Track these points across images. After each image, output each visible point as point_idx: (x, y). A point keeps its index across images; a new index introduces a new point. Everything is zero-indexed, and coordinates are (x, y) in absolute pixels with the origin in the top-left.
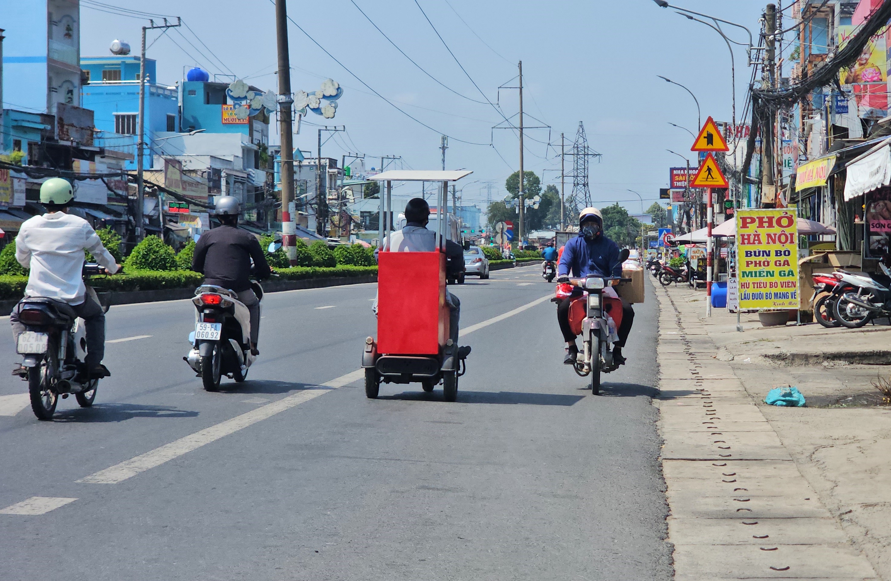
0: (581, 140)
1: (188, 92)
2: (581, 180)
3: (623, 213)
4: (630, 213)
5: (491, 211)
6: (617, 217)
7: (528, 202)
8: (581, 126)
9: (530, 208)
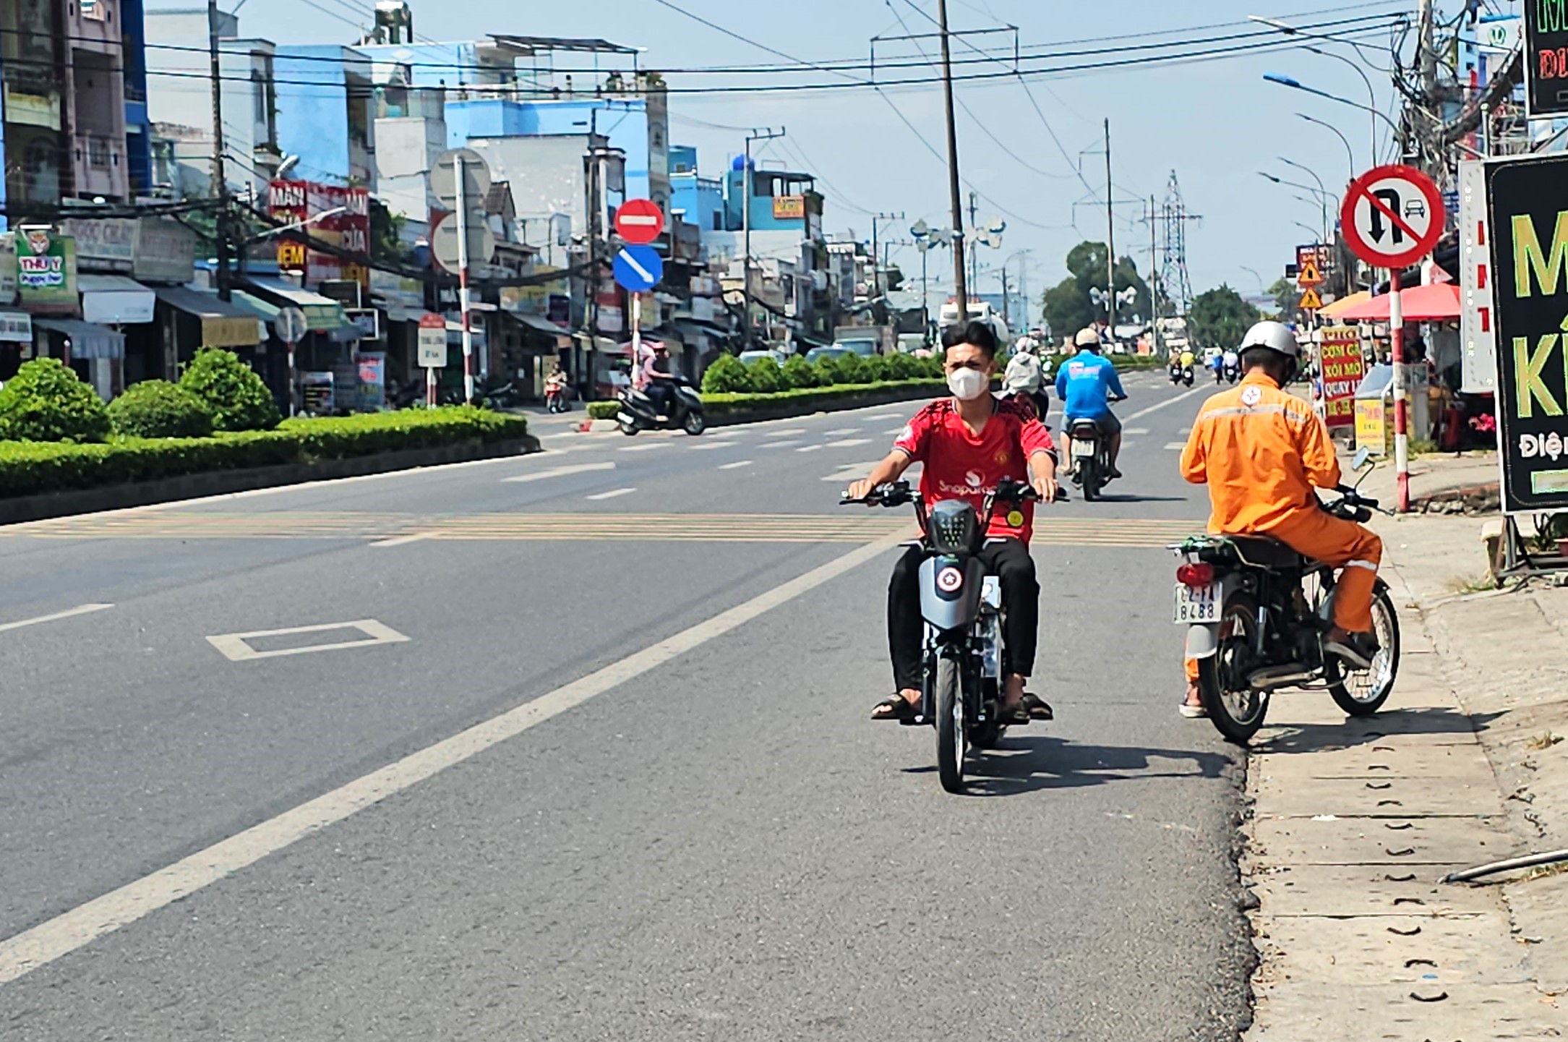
0: (1173, 197)
1: (735, 183)
2: (1174, 254)
3: (1235, 297)
4: (1244, 296)
5: (1046, 299)
6: (1228, 303)
7: (1120, 296)
8: (1174, 177)
9: (1123, 304)
